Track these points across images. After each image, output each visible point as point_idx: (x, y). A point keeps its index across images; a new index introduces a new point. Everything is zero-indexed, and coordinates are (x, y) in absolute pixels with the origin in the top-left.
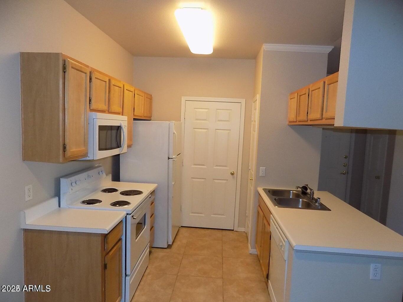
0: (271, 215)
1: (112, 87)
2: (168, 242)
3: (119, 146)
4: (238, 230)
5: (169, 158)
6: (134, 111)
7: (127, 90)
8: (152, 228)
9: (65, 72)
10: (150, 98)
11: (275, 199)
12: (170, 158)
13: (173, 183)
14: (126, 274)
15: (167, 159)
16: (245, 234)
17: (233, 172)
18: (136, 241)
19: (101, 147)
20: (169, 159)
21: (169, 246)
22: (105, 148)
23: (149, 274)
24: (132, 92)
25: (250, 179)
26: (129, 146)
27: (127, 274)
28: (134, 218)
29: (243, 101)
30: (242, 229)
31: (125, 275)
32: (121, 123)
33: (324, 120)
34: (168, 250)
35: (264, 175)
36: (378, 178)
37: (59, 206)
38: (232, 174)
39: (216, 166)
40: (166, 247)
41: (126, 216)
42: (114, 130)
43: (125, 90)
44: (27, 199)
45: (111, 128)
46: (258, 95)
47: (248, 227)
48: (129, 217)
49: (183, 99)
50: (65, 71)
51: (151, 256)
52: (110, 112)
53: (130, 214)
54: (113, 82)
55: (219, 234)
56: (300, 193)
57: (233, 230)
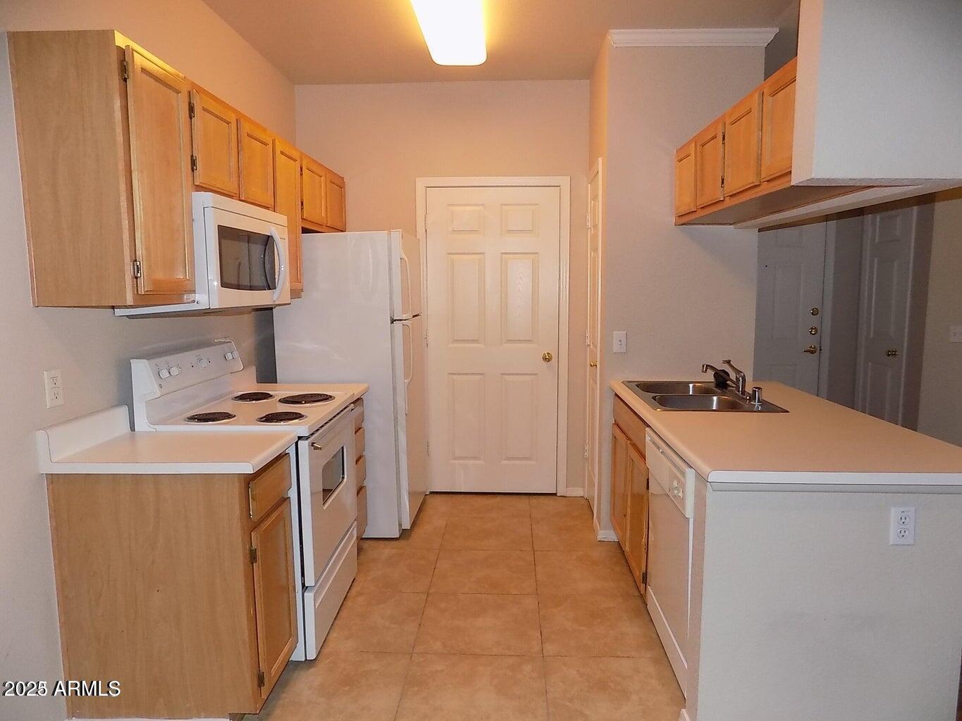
0: (647, 428)
1: (246, 140)
2: (400, 525)
3: (270, 285)
4: (568, 494)
5: (393, 321)
6: (302, 209)
7: (282, 153)
8: (360, 490)
9: (125, 80)
10: (338, 184)
11: (654, 398)
12: (395, 320)
14: (303, 585)
15: (389, 322)
16: (583, 502)
17: (548, 354)
18: (325, 508)
19: (225, 280)
20: (392, 323)
21: (405, 534)
22: (236, 283)
23: (360, 594)
24: (295, 160)
25: (591, 366)
26: (296, 293)
27: (306, 585)
28: (316, 448)
29: (564, 181)
30: (578, 492)
31: (301, 586)
32: (271, 230)
33: (764, 186)
34: (402, 543)
35: (625, 350)
36: (892, 353)
37: (132, 428)
38: (547, 359)
39: (506, 343)
40: (398, 536)
41: (297, 443)
42: (256, 243)
43: (278, 153)
44: (51, 402)
45: (249, 237)
46: (600, 159)
47: (591, 484)
48: (304, 445)
49: (421, 183)
50: (126, 77)
51: (362, 557)
53: (307, 438)
54: (246, 128)
55: (522, 503)
56: (712, 386)
57: (555, 494)
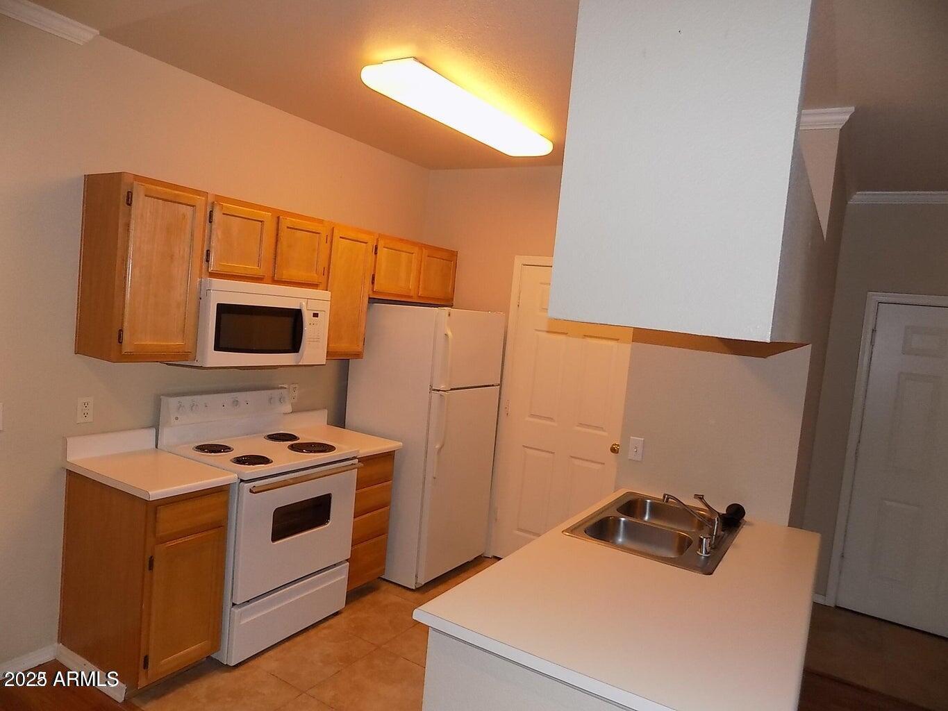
1: (284, 233)
2: (417, 577)
3: (291, 348)
6: (373, 283)
7: (343, 238)
9: (130, 205)
10: (444, 258)
11: (605, 518)
12: (434, 390)
13: (437, 447)
14: (232, 600)
20: (431, 391)
24: (365, 243)
26: (352, 355)
31: (230, 602)
32: (301, 304)
35: (639, 458)
37: (157, 447)
38: (615, 450)
39: (577, 426)
40: (415, 588)
43: (336, 238)
44: (81, 419)
49: (519, 261)
50: (130, 203)
52: (276, 281)
53: (247, 482)
54: (288, 222)
